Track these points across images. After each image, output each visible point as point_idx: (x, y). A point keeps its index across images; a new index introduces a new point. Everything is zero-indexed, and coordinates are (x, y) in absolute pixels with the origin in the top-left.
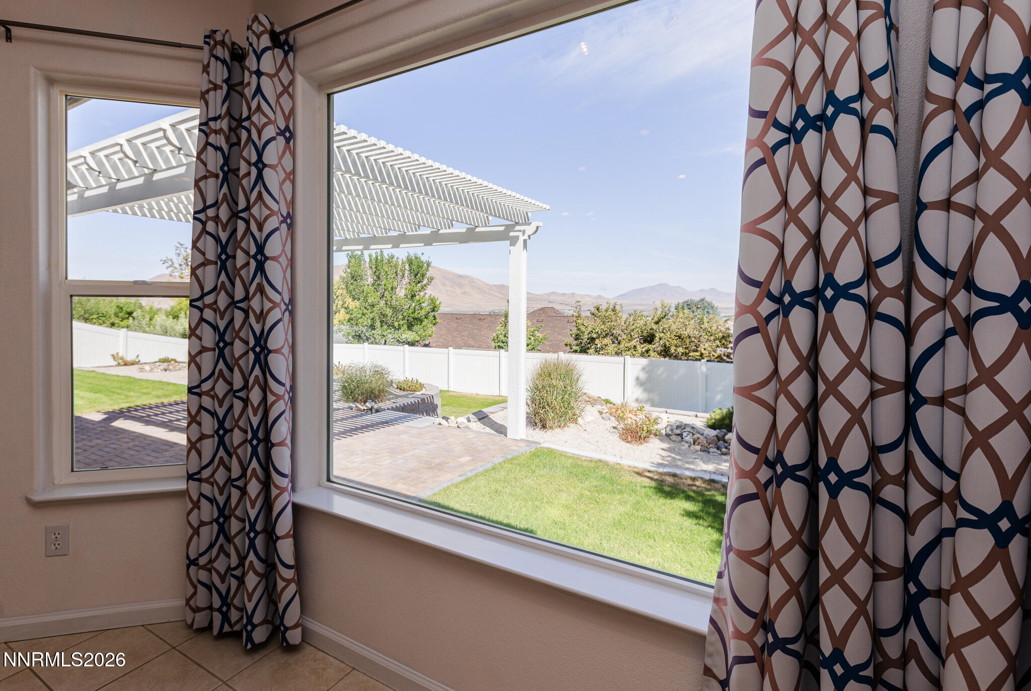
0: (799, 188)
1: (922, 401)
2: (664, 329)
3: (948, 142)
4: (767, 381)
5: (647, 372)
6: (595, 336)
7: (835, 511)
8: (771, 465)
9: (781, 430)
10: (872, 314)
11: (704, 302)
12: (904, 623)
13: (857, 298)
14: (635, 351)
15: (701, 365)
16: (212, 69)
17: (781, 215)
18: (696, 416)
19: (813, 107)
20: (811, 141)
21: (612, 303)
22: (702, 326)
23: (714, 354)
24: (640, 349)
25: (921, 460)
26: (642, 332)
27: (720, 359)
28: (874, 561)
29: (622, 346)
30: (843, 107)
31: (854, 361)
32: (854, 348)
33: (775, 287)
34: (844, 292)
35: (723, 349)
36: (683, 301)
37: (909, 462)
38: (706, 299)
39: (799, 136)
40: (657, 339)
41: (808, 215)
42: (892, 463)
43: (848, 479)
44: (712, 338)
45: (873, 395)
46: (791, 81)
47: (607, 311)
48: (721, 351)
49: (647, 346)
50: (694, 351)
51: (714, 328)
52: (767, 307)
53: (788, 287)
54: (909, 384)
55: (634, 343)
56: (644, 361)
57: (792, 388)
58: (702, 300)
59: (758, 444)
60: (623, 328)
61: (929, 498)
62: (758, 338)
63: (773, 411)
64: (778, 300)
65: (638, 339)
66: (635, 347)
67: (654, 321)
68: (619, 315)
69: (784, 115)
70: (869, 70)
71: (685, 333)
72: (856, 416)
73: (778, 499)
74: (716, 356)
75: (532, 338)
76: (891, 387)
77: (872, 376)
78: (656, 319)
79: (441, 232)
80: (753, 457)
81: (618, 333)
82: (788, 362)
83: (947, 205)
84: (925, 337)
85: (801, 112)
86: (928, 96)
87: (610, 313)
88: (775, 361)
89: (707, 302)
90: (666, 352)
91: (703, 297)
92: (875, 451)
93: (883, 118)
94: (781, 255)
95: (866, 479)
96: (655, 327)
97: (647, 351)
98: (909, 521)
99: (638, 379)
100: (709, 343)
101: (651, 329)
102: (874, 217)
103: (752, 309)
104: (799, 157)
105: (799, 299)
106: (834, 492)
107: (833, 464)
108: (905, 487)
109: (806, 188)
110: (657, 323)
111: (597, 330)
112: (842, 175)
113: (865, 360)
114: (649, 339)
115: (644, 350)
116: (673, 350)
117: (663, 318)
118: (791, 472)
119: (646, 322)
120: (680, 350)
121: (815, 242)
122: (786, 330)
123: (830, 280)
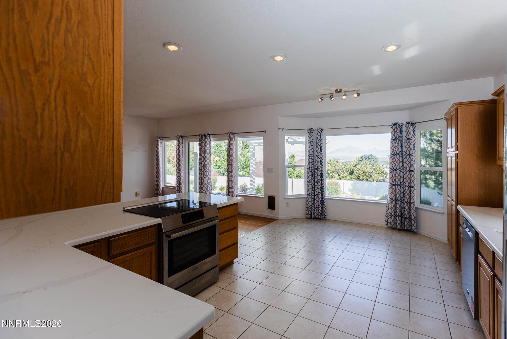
0: (394, 160)
1: (404, 178)
2: (358, 169)
3: (405, 158)
4: (392, 177)
5: (353, 186)
6: (329, 172)
7: (397, 188)
8: (392, 185)
9: (393, 181)
10: (400, 171)
11: (372, 156)
12: (403, 197)
13: (399, 170)
14: (346, 178)
15: (374, 183)
16: (311, 134)
17: (393, 162)
18: (375, 198)
19: (395, 153)
20: (395, 156)
21: (336, 158)
22: (373, 168)
23: (378, 179)
24: (348, 177)
25: (404, 183)
26: (349, 171)
27: (380, 181)
28: (401, 192)
29: (341, 176)
30: (398, 154)
31: (399, 175)
32: (399, 174)
33: (392, 169)
34: (398, 169)
35: (382, 177)
36: (362, 156)
37: (403, 184)
38: (373, 155)
39: (394, 156)
40: (355, 173)
41: (395, 162)
42: (402, 183)
43: (398, 185)
44: (377, 172)
45: (400, 178)
46: (393, 151)
47: (334, 161)
48: (380, 178)
49: (351, 176)
50: (370, 178)
51: (378, 168)
52: (392, 170)
53: (393, 169)
54: (403, 177)
55: (345, 175)
56: (351, 182)
57: (394, 178)
58: (371, 155)
59: (391, 183)
60: (341, 169)
61: (405, 186)
62: (391, 173)
63: (392, 180)
64: (393, 170)
65: (347, 173)
66: (346, 176)
67: (353, 166)
68: (339, 163)
69: (393, 154)
70: (400, 151)
71: (366, 171)
72: (399, 180)
73: (393, 188)
74: (379, 180)
75: (300, 173)
76: (402, 177)
77: (400, 176)
78: (354, 165)
79: (297, 141)
80: (391, 184)
81: (338, 171)
82: (394, 175)
83: (405, 163)
84: (404, 173)
85: (394, 154)
86: (404, 154)
87: (335, 162)
88: (392, 175)
89: (373, 156)
90: (358, 178)
91: (371, 154)
92: (401, 183)
93: (401, 155)
94: (393, 166)
95: (400, 185)
96: (354, 168)
97: (351, 178)
98: (403, 188)
99: (349, 189)
100: (377, 175)
101: (352, 169)
102: (400, 163)
103: (390, 171)
104: (394, 157)
105: (394, 170)
106: (397, 186)
107: (397, 184)
108: (403, 185)
109: (395, 160)
110: (355, 167)
111: (330, 170)
112: (398, 160)
113: (400, 175)
114: (351, 173)
115: (350, 178)
116: (361, 177)
117: (357, 165)
118: (394, 185)
119: (350, 166)
120: (365, 178)
121: (396, 165)
122: (393, 173)
123: (397, 168)
